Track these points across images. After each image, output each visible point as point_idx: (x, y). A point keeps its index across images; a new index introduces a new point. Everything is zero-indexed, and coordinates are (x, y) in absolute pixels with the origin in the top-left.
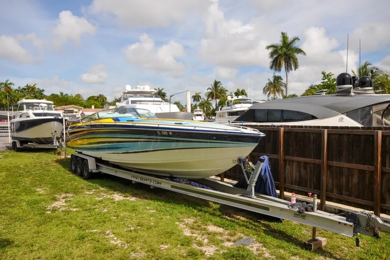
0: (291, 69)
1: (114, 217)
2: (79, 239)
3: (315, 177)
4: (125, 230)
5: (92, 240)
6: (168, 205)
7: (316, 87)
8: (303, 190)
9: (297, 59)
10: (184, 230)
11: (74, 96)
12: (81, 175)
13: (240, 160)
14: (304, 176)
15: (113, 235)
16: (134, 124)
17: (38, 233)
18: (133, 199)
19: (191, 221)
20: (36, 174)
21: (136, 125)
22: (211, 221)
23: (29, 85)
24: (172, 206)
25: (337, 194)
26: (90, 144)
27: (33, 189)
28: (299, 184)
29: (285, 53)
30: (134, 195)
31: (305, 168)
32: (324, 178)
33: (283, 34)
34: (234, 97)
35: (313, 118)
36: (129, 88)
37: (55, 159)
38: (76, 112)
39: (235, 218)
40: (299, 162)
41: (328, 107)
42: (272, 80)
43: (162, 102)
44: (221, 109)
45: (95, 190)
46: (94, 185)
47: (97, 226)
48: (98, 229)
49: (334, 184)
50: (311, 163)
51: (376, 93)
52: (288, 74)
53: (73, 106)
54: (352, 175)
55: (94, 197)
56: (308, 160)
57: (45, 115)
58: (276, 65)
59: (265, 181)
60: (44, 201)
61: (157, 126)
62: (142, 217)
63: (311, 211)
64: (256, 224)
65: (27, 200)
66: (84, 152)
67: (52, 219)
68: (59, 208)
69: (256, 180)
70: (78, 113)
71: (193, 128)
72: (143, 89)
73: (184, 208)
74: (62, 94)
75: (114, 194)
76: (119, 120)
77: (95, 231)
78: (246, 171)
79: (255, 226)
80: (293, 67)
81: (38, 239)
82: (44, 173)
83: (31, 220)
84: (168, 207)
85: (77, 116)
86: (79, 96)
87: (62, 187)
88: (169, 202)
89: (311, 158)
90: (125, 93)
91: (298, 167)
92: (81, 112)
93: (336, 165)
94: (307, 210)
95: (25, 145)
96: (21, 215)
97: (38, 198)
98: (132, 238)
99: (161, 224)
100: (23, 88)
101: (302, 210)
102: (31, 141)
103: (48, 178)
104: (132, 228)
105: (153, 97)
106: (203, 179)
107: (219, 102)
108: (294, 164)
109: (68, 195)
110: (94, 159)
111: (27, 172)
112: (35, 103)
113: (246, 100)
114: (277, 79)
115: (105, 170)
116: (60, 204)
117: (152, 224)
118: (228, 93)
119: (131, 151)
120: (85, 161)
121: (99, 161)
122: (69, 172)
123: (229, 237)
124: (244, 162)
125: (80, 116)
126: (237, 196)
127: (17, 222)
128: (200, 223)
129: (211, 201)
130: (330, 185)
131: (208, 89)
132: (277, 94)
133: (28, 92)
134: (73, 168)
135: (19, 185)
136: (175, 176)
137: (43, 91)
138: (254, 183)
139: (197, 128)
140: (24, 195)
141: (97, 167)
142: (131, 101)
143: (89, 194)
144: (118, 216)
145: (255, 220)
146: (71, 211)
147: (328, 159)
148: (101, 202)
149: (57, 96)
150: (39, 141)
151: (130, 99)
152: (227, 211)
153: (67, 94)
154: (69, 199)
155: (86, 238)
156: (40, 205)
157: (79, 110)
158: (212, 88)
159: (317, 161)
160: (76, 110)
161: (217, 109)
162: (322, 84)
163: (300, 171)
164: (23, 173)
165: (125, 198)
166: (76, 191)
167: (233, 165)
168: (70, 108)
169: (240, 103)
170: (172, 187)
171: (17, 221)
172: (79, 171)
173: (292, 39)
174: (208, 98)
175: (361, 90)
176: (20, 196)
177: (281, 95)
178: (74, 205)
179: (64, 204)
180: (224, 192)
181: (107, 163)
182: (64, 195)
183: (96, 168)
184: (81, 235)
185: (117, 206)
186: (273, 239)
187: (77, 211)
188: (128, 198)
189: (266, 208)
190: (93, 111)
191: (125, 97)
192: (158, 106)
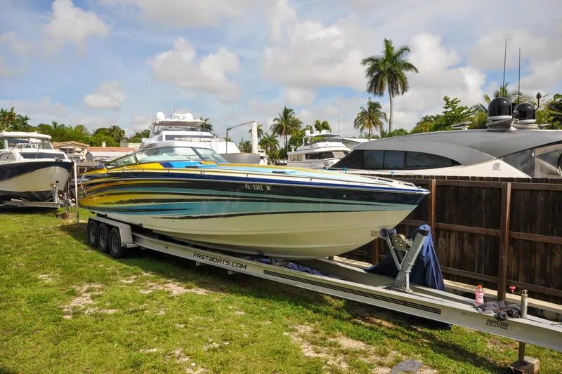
0: (398, 93)
1: (180, 324)
2: (132, 367)
3: (488, 255)
4: (205, 348)
5: (154, 367)
6: (260, 301)
7: (432, 119)
8: (466, 275)
9: (406, 78)
10: (301, 347)
11: (74, 128)
12: (107, 251)
13: (384, 231)
14: (469, 255)
15: (187, 359)
16: (202, 173)
17: (58, 355)
18: (201, 292)
19: (307, 329)
20: (33, 249)
21: (206, 173)
22: (340, 329)
24: (267, 304)
25: (526, 282)
26: (121, 202)
27: (33, 275)
28: (460, 265)
29: (389, 69)
30: (202, 285)
31: (471, 242)
32: (505, 258)
33: (386, 41)
34: (315, 132)
35: (454, 163)
36: (161, 117)
37: (59, 225)
38: (78, 152)
39: (374, 323)
40: (460, 233)
41: (473, 147)
42: (366, 108)
43: (213, 137)
44: (295, 150)
45: (135, 276)
46: (132, 268)
47: (157, 342)
48: (159, 347)
49: (521, 267)
50: (481, 234)
51: (541, 128)
52: (393, 99)
53: (73, 142)
54: (552, 254)
55: (137, 289)
56: (477, 230)
57: (40, 155)
58: (376, 87)
59: (425, 264)
60: (55, 296)
61: (244, 176)
62: (226, 325)
63: (518, 317)
64: (412, 333)
65: (26, 296)
66: (110, 215)
67: (76, 330)
68: (85, 310)
69: (412, 263)
70: (82, 154)
71: (308, 180)
72: (184, 118)
73: (289, 307)
74: (55, 124)
75: (168, 283)
76: (172, 166)
77: (155, 350)
78: (395, 250)
79: (413, 337)
80: (400, 90)
81: (59, 367)
82: (45, 248)
83: (42, 333)
84: (262, 305)
85: (81, 158)
86: (81, 127)
87: (81, 273)
88: (262, 297)
89: (482, 227)
90: (155, 124)
91: (459, 240)
92: (86, 151)
93: (525, 238)
94: (511, 315)
95: (8, 203)
96: (21, 322)
97: (44, 291)
98: (221, 364)
99: (260, 336)
101: (504, 316)
102: (17, 195)
103: (53, 257)
104: (217, 346)
105: (197, 131)
106: (316, 261)
107: (291, 139)
108: (453, 236)
109: (93, 285)
110: (129, 226)
111: (18, 247)
112: (19, 137)
113: (332, 136)
114: (374, 107)
115: (147, 243)
116: (82, 301)
117: (246, 335)
118: (303, 127)
119: (195, 216)
120: (114, 229)
121: (137, 229)
122: (85, 247)
123: (379, 359)
124: (391, 235)
125: (85, 158)
126: (380, 289)
127: (17, 337)
128: (322, 333)
129: (328, 295)
130: (513, 269)
131: (274, 120)
132: (373, 128)
133: (4, 120)
134: (93, 240)
135: (8, 269)
136: (266, 255)
137: (27, 119)
138: (410, 268)
139: (314, 181)
140: (19, 286)
141: (134, 239)
142: (166, 136)
143: (127, 284)
144: (186, 323)
145: (407, 326)
146: (106, 315)
147: (510, 229)
148: (150, 297)
149: (49, 127)
150: (30, 196)
151: (164, 133)
152: (357, 311)
153: (63, 125)
154: (97, 293)
155: (143, 366)
156: (50, 304)
157: (83, 149)
158: (280, 118)
159: (492, 231)
160: (78, 149)
161: (288, 148)
162: (444, 114)
163: (461, 246)
164: (10, 248)
165: (189, 290)
166: (105, 279)
167: (369, 239)
168: (69, 145)
169: (324, 141)
170: (266, 272)
171: (17, 334)
172: (103, 244)
173: (399, 50)
174: (274, 134)
175: (520, 124)
176: (14, 289)
177: (379, 129)
178: (108, 304)
179: (91, 302)
180: (350, 281)
181: (149, 233)
182: (86, 287)
183: (131, 240)
184: (132, 359)
185: (179, 305)
186: (451, 360)
187: (116, 315)
188: (193, 290)
189: (437, 310)
190: (105, 150)
191: (156, 130)
192: (207, 143)
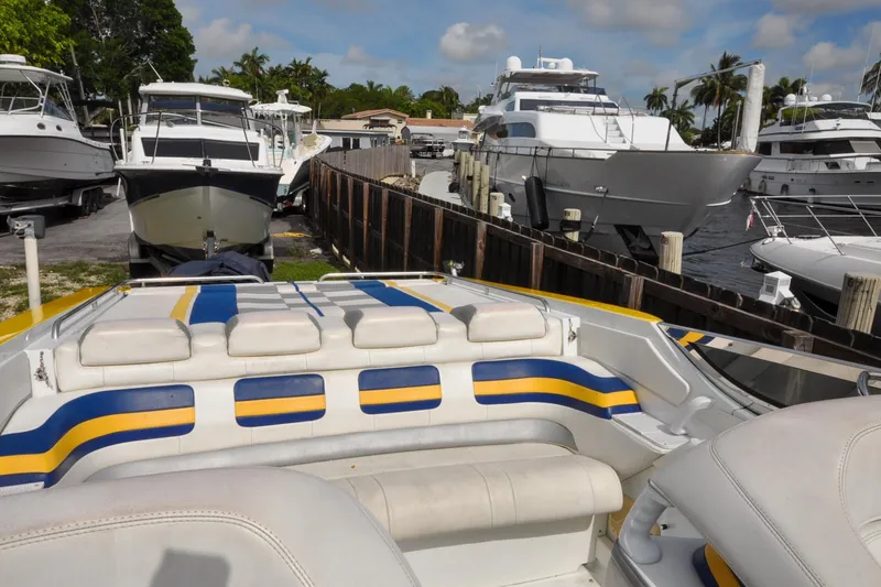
23: (297, 61)
36: (515, 65)
38: (393, 126)
53: (387, 110)
70: (396, 128)
72: (557, 66)
90: (504, 79)
92: (402, 125)
100: (287, 69)
125: (400, 135)
133: (296, 76)
137: (325, 74)
142: (521, 100)
149: (361, 88)
151: (520, 96)
157: (400, 122)
160: (393, 121)
168: (383, 114)
169: (832, 116)
190: (429, 124)
191: (504, 90)
192: (610, 117)
